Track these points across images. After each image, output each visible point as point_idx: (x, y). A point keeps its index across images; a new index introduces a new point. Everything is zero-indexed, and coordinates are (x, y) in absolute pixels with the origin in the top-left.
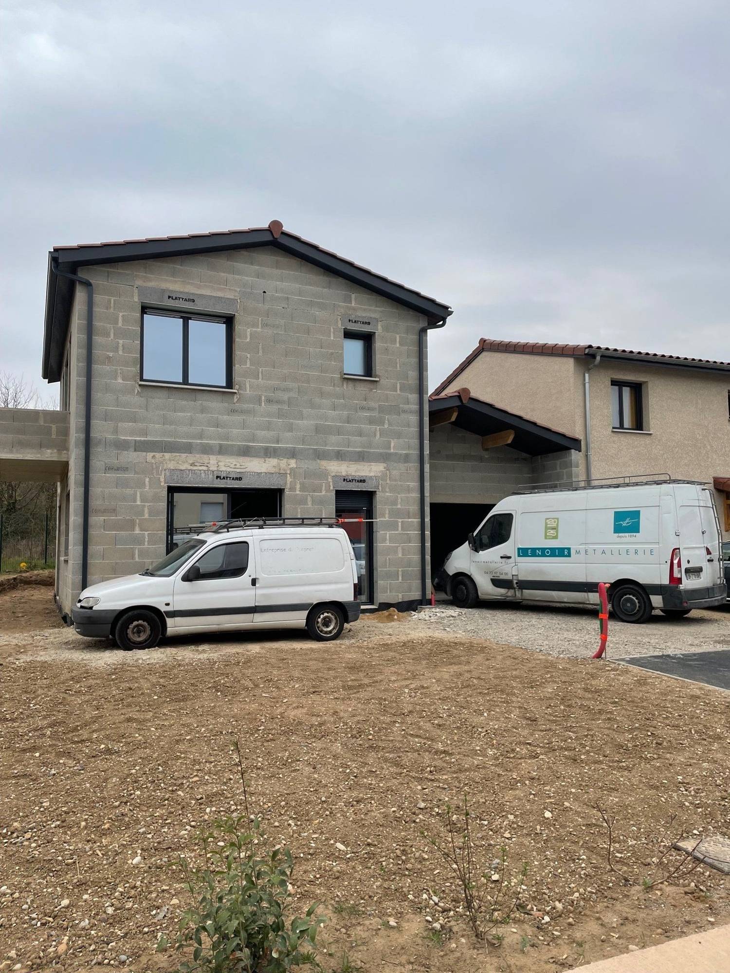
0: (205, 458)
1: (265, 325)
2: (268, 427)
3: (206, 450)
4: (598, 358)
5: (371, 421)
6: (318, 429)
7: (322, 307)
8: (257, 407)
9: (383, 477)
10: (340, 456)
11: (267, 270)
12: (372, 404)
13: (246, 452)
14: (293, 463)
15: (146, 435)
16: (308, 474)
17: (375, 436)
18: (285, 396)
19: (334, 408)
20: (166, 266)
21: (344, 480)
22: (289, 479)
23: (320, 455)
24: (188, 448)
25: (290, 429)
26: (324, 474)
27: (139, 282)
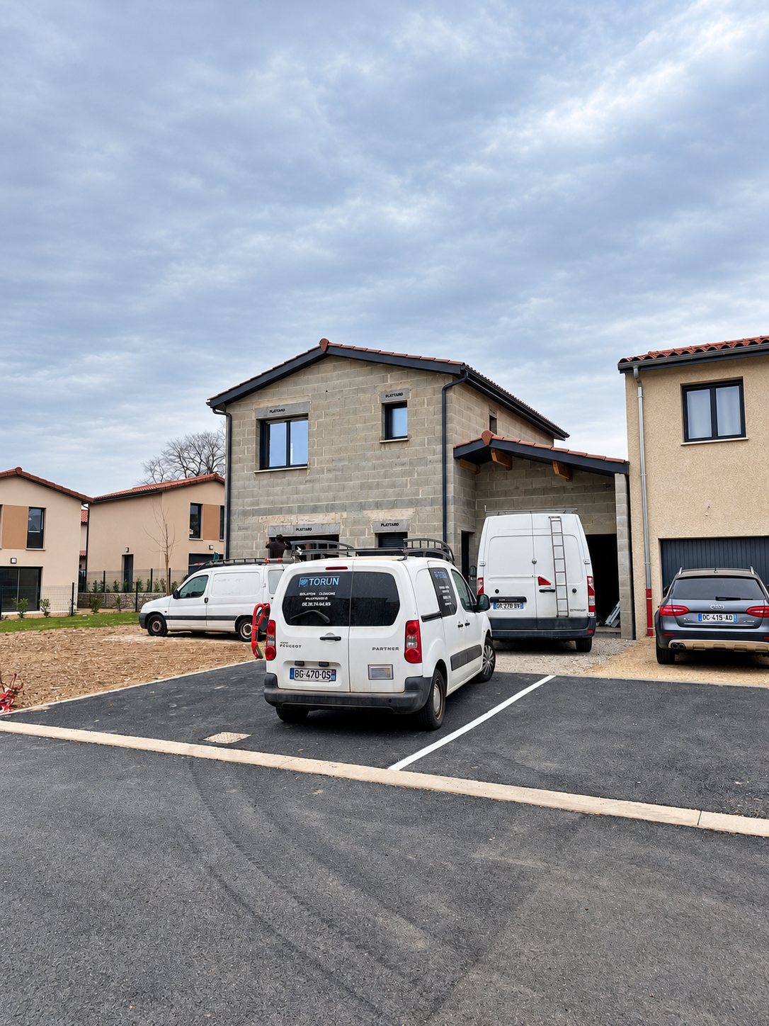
0: (288, 517)
1: (326, 415)
2: (329, 489)
3: (290, 511)
4: (636, 370)
5: (403, 474)
6: (362, 487)
7: (364, 391)
8: (322, 476)
9: (413, 519)
10: (378, 506)
11: (329, 375)
12: (404, 460)
13: (315, 510)
14: (345, 515)
15: (258, 505)
16: (355, 522)
17: (407, 487)
18: (340, 465)
19: (374, 468)
20: (270, 391)
21: (382, 524)
22: (342, 527)
23: (362, 507)
24: (280, 511)
25: (344, 488)
26: (367, 522)
27: (255, 406)
